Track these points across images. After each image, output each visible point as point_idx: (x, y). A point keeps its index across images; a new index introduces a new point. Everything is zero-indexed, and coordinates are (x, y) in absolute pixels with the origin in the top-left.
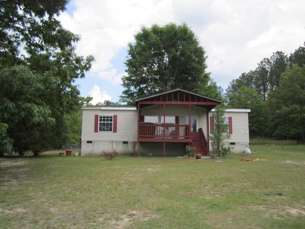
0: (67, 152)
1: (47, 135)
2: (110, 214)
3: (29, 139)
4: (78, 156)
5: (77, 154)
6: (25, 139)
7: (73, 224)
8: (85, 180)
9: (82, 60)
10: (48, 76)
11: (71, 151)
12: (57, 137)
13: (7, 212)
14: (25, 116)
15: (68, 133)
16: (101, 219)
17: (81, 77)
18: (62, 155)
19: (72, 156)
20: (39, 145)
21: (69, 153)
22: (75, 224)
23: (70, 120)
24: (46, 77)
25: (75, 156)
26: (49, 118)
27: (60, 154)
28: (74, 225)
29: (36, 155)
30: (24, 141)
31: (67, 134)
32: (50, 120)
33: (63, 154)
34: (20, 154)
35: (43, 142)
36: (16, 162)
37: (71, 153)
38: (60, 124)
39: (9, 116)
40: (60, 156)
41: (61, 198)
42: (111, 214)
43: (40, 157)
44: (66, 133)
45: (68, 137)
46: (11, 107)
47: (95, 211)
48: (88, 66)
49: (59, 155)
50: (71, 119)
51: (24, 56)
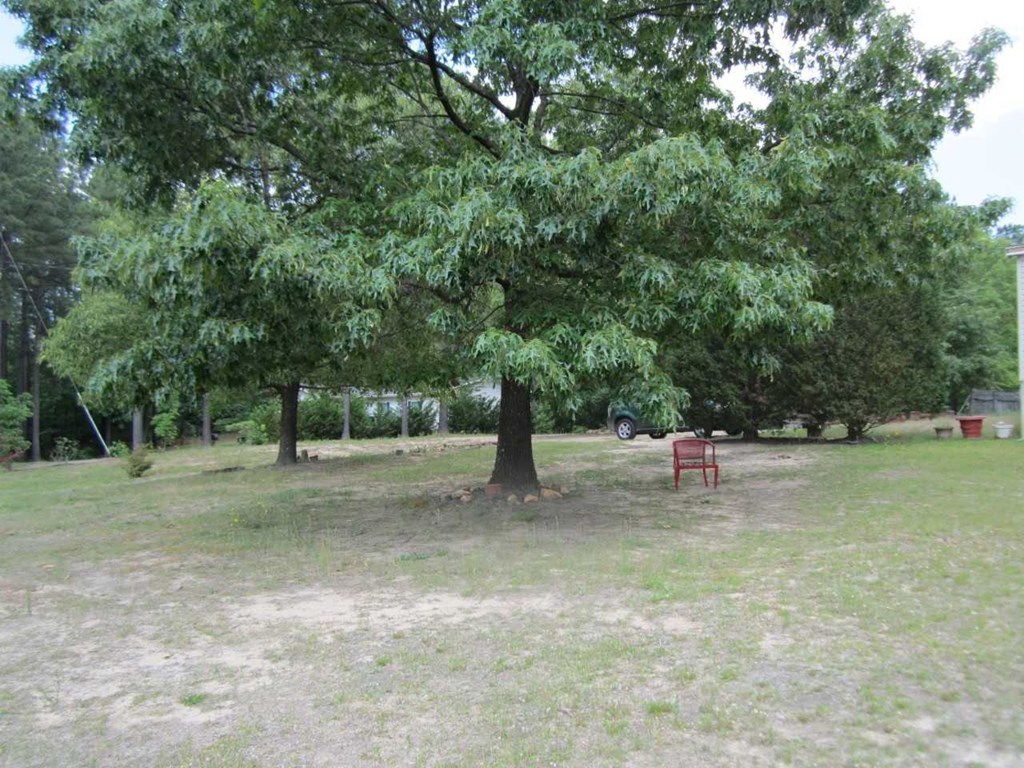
0: (963, 422)
1: (882, 366)
2: (979, 710)
3: (823, 384)
4: (1009, 438)
5: (1004, 431)
6: (813, 383)
7: (795, 718)
8: (971, 538)
9: (954, 58)
10: (789, 152)
11: (980, 421)
12: (921, 371)
13: (639, 621)
14: (712, 306)
15: (992, 354)
16: (926, 724)
17: (957, 128)
18: (944, 435)
19: (987, 438)
20: (857, 403)
21: (971, 428)
22: (803, 720)
23: (997, 305)
24: (782, 160)
25: (996, 438)
26: (809, 304)
27: (938, 430)
28: (800, 725)
29: (855, 435)
30: (809, 388)
31: (984, 358)
32: (811, 311)
33: (950, 430)
34: (809, 432)
35: (871, 392)
36: (783, 457)
37: (980, 428)
38: (928, 323)
39: (671, 312)
40: (937, 438)
41: (831, 599)
42: (988, 708)
43: (869, 440)
44: (984, 353)
45: (991, 367)
46: (661, 282)
47: (921, 677)
48: (979, 75)
49: (935, 435)
50: (1000, 301)
51: (749, 107)
